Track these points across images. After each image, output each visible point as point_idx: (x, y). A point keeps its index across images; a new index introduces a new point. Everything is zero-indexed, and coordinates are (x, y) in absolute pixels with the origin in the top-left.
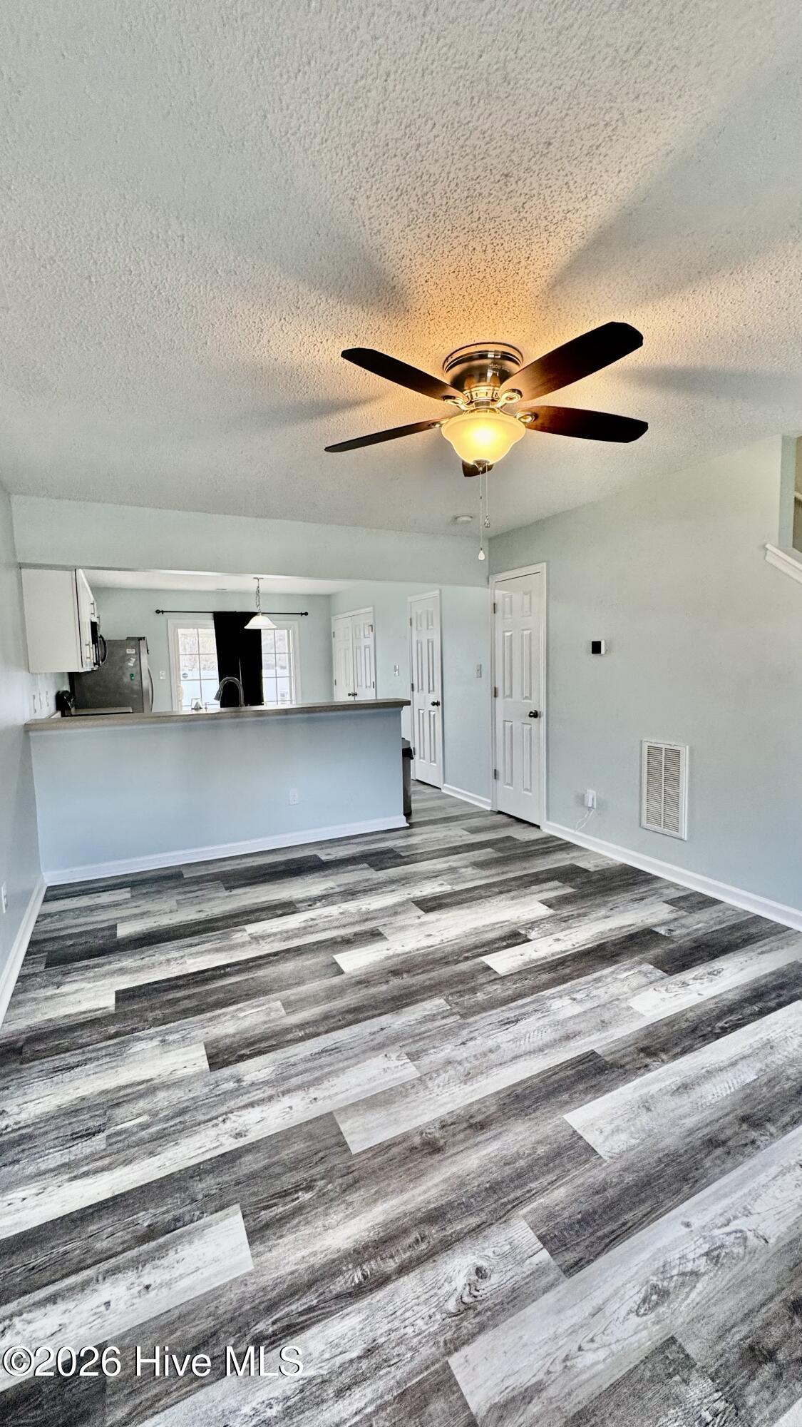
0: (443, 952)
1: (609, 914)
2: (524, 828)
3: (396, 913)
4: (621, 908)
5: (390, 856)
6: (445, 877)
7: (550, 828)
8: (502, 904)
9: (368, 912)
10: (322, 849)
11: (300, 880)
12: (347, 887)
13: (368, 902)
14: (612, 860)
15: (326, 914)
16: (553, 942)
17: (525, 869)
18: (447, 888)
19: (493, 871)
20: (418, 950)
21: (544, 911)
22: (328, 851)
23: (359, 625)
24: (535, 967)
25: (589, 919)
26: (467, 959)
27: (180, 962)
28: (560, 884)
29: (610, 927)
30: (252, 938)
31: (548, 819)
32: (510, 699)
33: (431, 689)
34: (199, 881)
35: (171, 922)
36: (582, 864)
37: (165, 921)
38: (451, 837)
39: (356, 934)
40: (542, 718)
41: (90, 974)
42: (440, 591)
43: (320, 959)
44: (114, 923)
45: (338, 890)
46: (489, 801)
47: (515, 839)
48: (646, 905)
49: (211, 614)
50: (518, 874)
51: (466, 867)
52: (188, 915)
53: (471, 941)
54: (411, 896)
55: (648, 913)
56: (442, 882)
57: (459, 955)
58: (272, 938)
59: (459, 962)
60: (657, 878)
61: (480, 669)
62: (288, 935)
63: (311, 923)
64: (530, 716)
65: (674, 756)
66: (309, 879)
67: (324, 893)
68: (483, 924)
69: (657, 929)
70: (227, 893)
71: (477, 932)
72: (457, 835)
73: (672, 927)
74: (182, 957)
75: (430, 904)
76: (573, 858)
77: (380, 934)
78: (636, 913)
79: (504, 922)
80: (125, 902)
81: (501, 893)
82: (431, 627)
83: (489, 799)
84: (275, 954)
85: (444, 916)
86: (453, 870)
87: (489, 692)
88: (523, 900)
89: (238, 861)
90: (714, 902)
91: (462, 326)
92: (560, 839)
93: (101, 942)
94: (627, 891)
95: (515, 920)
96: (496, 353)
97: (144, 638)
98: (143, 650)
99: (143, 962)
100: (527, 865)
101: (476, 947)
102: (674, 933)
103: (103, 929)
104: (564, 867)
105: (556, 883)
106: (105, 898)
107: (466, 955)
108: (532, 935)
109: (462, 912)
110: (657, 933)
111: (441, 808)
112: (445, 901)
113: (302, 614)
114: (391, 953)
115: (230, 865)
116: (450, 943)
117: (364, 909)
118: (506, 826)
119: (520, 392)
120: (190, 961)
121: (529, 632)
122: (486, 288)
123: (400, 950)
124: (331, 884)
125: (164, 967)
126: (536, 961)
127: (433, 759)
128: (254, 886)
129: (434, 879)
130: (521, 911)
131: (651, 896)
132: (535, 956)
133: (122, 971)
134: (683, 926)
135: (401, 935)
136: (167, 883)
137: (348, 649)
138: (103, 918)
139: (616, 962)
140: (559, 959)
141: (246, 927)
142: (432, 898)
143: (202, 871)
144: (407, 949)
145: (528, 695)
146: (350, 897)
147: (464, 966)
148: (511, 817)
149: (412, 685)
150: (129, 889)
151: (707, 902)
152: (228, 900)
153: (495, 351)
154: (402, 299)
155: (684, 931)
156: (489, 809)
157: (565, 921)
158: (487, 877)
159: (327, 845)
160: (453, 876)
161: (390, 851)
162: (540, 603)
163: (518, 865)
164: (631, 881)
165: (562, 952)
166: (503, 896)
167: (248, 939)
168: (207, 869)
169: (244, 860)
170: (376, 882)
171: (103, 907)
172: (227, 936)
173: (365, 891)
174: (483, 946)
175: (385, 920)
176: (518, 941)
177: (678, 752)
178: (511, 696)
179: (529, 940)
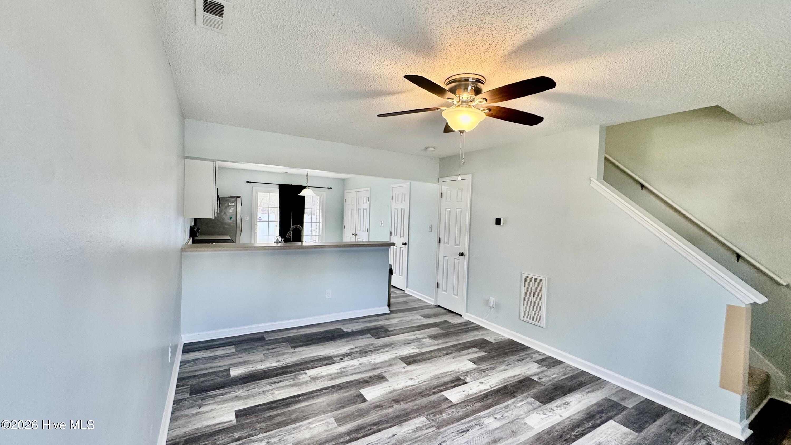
0: (421, 389)
1: (506, 368)
2: (453, 316)
3: (391, 365)
4: (512, 365)
5: (382, 330)
6: (416, 344)
7: (467, 317)
8: (448, 361)
9: (375, 364)
10: (344, 324)
11: (333, 344)
12: (361, 348)
13: (374, 358)
14: (503, 336)
15: (351, 364)
16: (479, 384)
17: (458, 340)
18: (417, 351)
19: (440, 341)
20: (406, 387)
21: (471, 366)
22: (347, 326)
23: (361, 197)
24: (472, 398)
25: (496, 371)
26: (434, 393)
27: (271, 392)
28: (478, 350)
29: (508, 376)
30: (311, 378)
31: (467, 312)
32: (447, 245)
33: (402, 235)
34: (275, 342)
35: (262, 367)
36: (488, 338)
37: (259, 367)
38: (414, 320)
39: (370, 377)
40: (466, 256)
41: (219, 399)
42: (410, 183)
43: (353, 392)
44: (228, 368)
45: (356, 350)
46: (433, 300)
47: (450, 323)
48: (525, 363)
49: (278, 186)
50: (455, 343)
51: (425, 338)
52: (271, 364)
53: (435, 382)
54: (398, 355)
55: (527, 368)
56: (414, 347)
57: (430, 389)
58: (323, 379)
59: (431, 395)
60: (528, 348)
61: (431, 228)
62: (332, 377)
63: (343, 370)
64: (459, 255)
65: (539, 282)
66: (339, 342)
67: (348, 351)
68: (440, 372)
69: (532, 378)
70: (293, 350)
71: (437, 377)
72: (417, 319)
73: (540, 376)
74: (272, 390)
75: (409, 360)
76: (482, 334)
77: (384, 377)
78: (521, 368)
79: (452, 371)
80: (233, 354)
81: (447, 354)
82: (403, 202)
83: (433, 298)
84: (327, 388)
85: (417, 367)
86: (418, 340)
87: (436, 240)
88: (459, 358)
89: (295, 331)
90: (560, 363)
91: (461, 65)
92: (473, 323)
93: (222, 379)
94: (513, 355)
95: (457, 371)
96: (473, 79)
97: (240, 197)
98: (239, 205)
99: (250, 392)
100: (459, 338)
101: (438, 387)
102: (542, 380)
103: (221, 371)
104: (478, 339)
105: (475, 349)
106: (220, 352)
107: (433, 391)
108: (468, 380)
109: (428, 365)
110: (533, 380)
111: (406, 303)
112: (419, 358)
113: (328, 188)
114: (391, 389)
115: (292, 333)
116: (424, 383)
117: (372, 362)
118: (443, 314)
119: (486, 100)
120: (276, 392)
121: (460, 210)
122: (478, 51)
123: (397, 387)
124: (352, 347)
125: (262, 396)
126: (472, 395)
127: (401, 274)
128: (308, 346)
129: (408, 345)
130: (459, 365)
131: (526, 358)
132: (471, 392)
133: (237, 398)
134: (546, 376)
135: (395, 378)
136: (257, 343)
137: (353, 209)
138: (220, 364)
139: (514, 397)
140: (484, 394)
141: (307, 371)
142: (411, 356)
143: (276, 336)
144: (400, 387)
145: (458, 243)
146: (364, 355)
147: (433, 398)
148: (445, 309)
149: (391, 232)
150: (233, 346)
151: (557, 363)
152: (294, 354)
153: (473, 78)
154: (435, 51)
155: (547, 379)
156: (433, 304)
157: (484, 372)
158: (438, 345)
159: (346, 323)
160: (419, 343)
161: (382, 327)
162: (467, 196)
163: (454, 338)
164: (515, 349)
165: (485, 390)
166: (448, 356)
167: (309, 379)
168: (279, 335)
169: (299, 330)
170: (377, 346)
171: (220, 357)
172: (296, 377)
173: (370, 351)
174: (442, 385)
175: (385, 369)
176: (461, 383)
177: (542, 280)
178: (448, 243)
179: (466, 383)
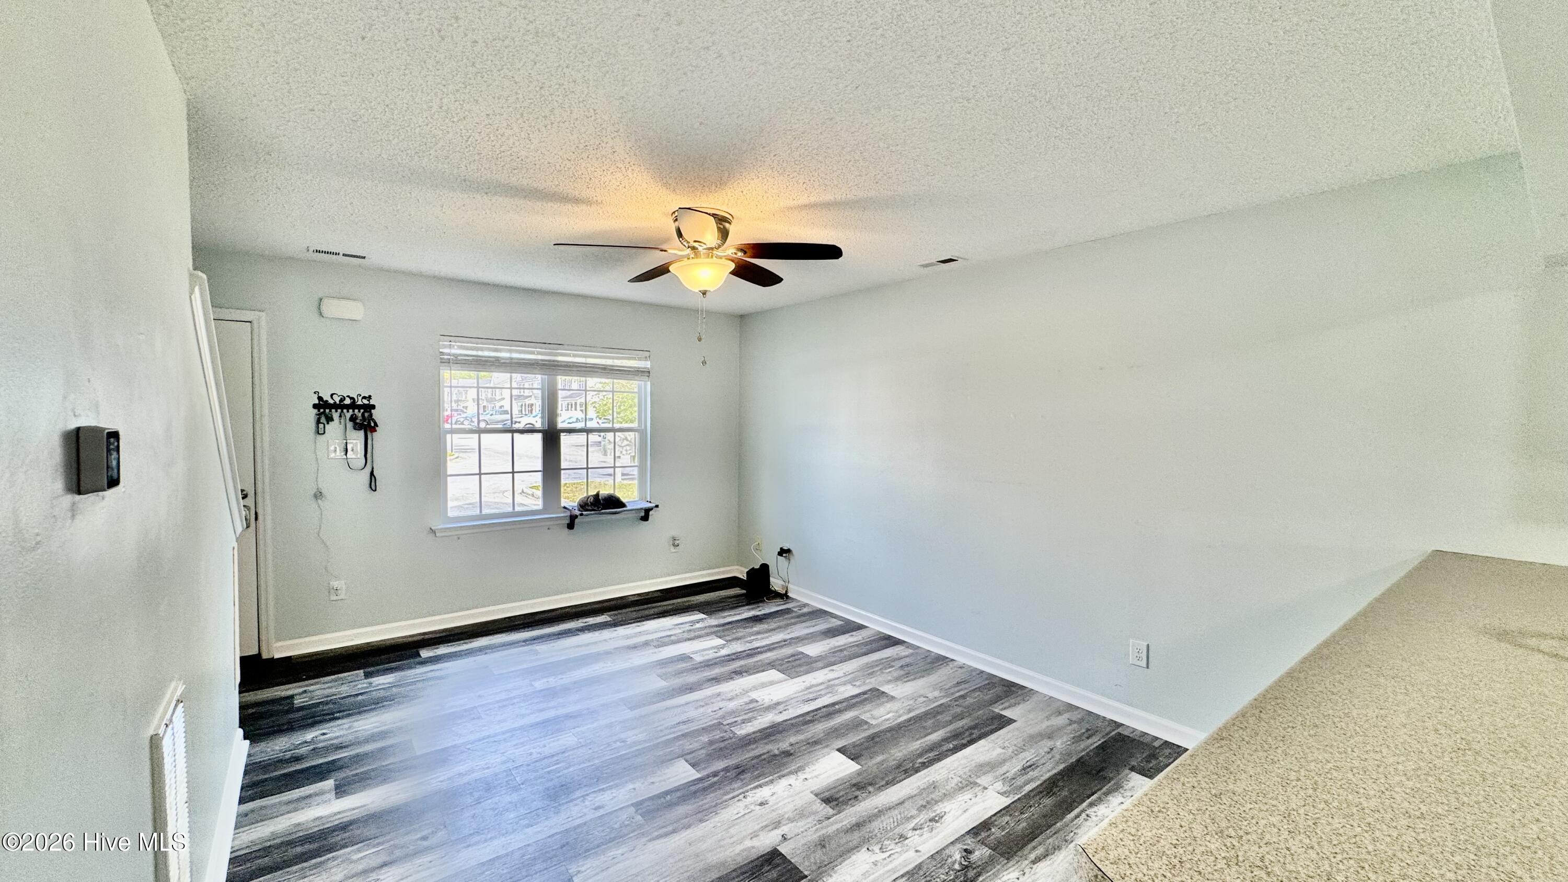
0: (743, 781)
39: (856, 799)
43: (875, 763)
77: (827, 803)
85: (752, 843)
101: (706, 789)
107: (716, 780)
116: (737, 794)
135: (802, 802)
147: (719, 766)
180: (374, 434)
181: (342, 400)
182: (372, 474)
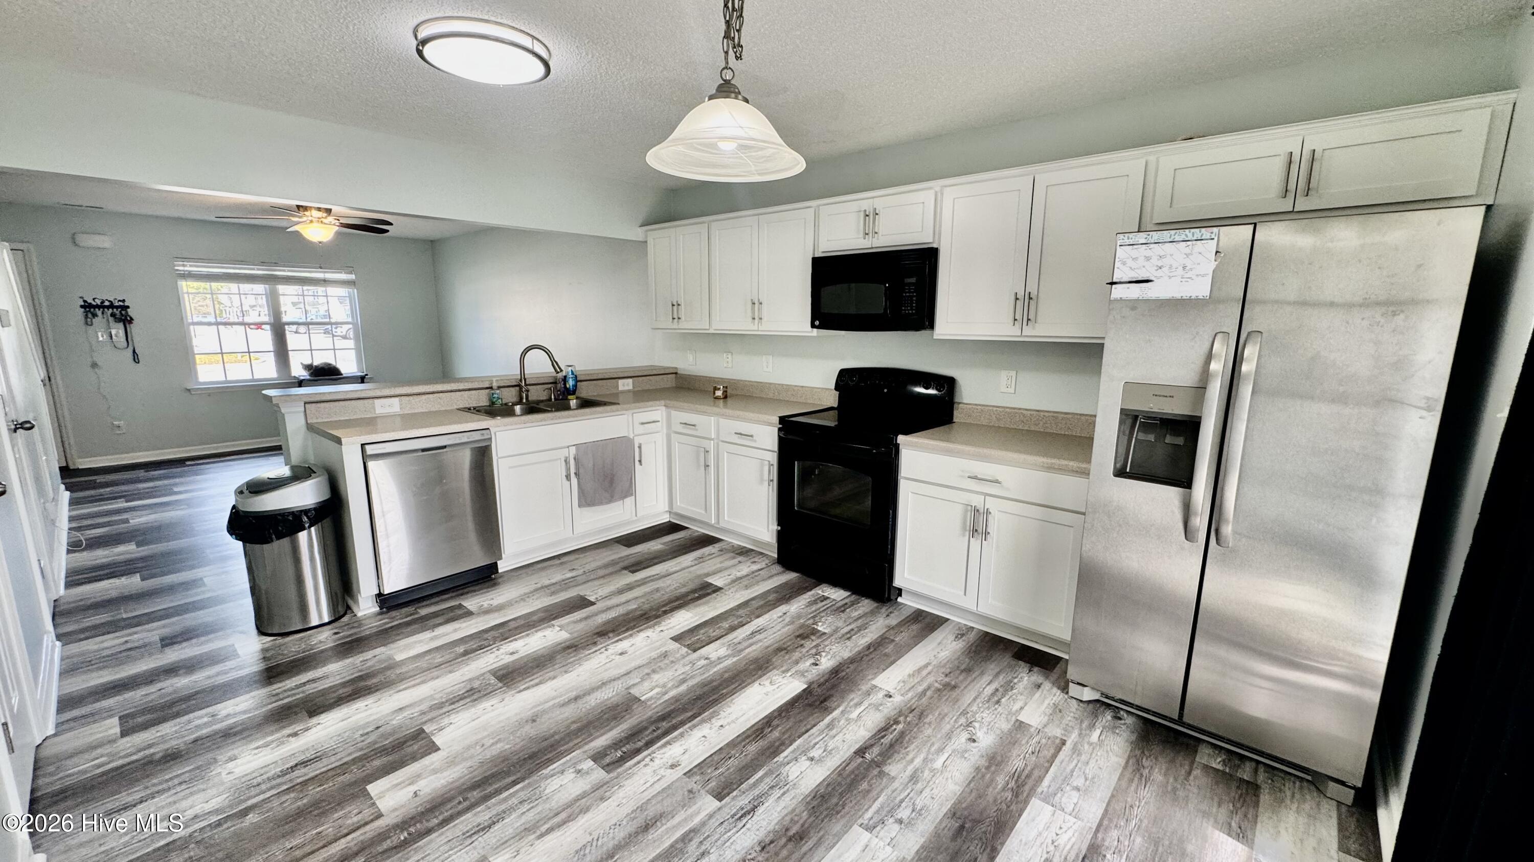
180: (131, 325)
181: (103, 302)
182: (134, 351)
